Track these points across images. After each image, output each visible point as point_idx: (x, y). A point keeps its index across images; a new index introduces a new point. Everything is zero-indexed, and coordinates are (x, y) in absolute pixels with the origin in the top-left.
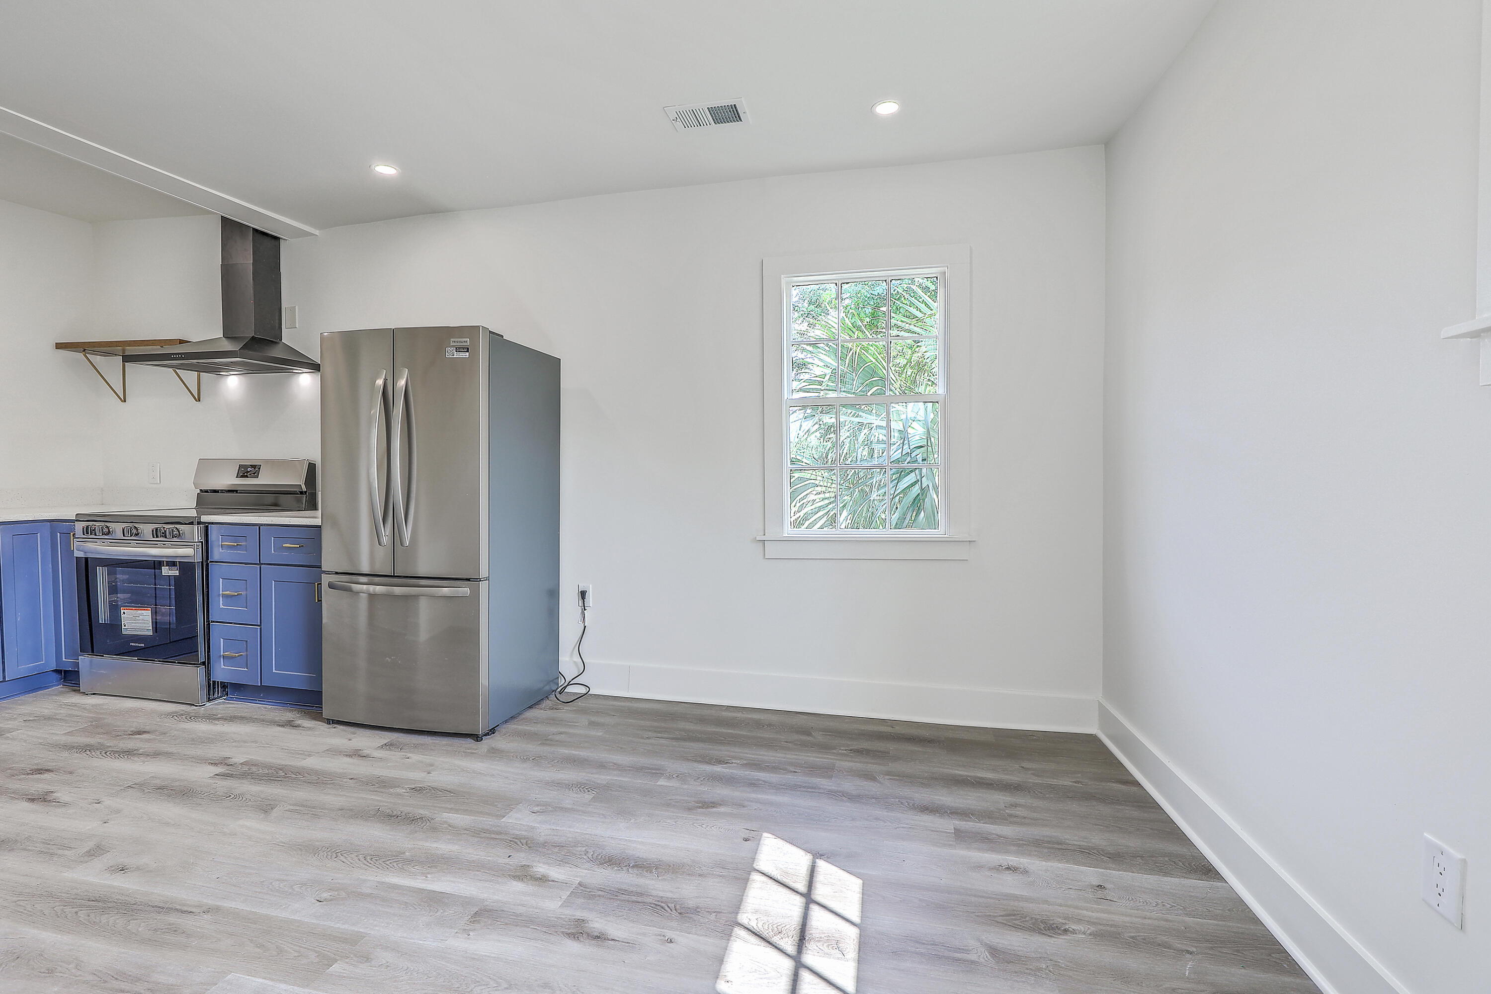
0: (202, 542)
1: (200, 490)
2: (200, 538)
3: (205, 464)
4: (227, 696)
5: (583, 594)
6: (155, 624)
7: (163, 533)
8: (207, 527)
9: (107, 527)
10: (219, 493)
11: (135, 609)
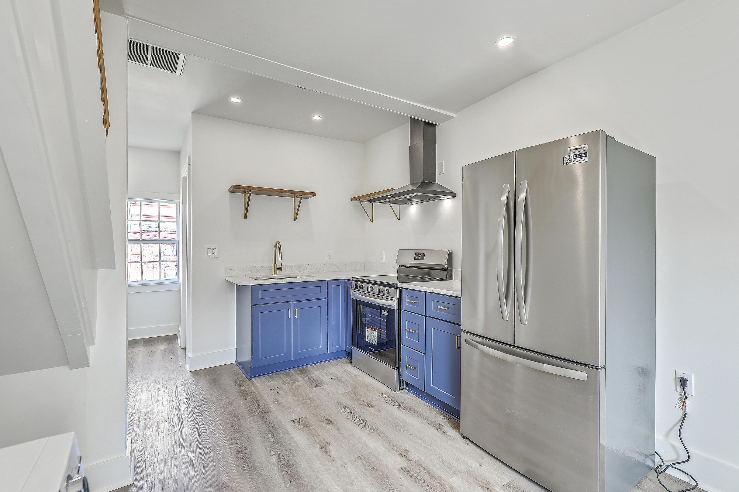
0: (398, 298)
1: (399, 265)
2: (397, 296)
3: (401, 252)
4: (408, 388)
5: (683, 382)
6: (378, 339)
7: (382, 291)
8: (401, 290)
9: (362, 285)
10: (406, 267)
11: (371, 330)
